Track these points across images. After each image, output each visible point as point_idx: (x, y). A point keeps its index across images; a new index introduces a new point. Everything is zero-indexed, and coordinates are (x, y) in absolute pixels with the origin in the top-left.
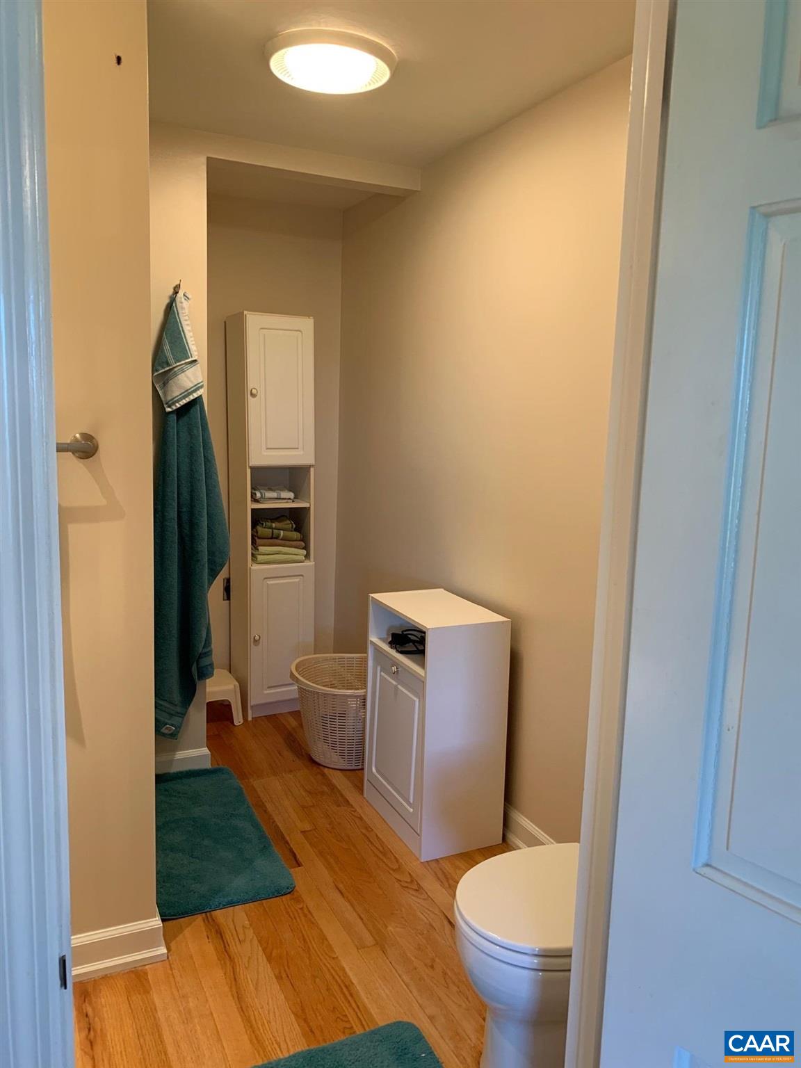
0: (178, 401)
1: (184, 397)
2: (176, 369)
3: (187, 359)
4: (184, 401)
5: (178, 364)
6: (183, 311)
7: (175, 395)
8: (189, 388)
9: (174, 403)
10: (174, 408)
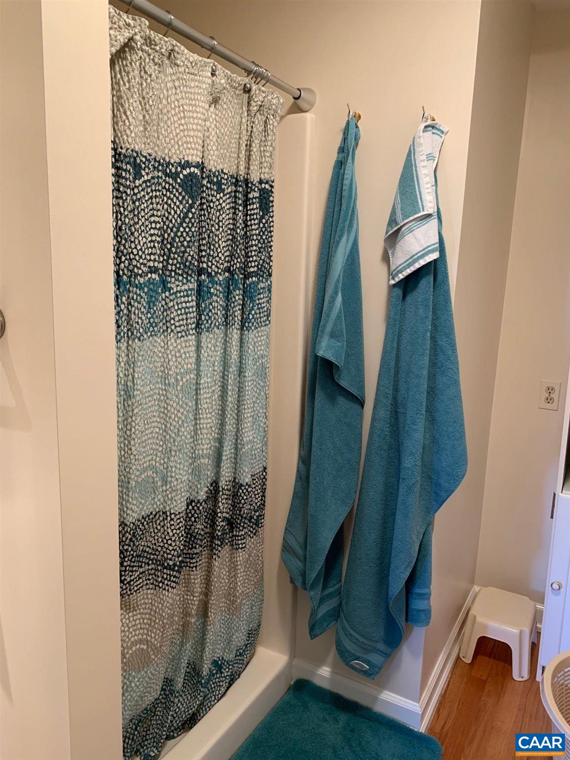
0: (401, 272)
1: (409, 266)
2: (403, 229)
3: (417, 213)
4: (409, 271)
5: (405, 221)
6: (420, 149)
7: (399, 263)
8: (415, 253)
9: (397, 275)
10: (397, 280)
